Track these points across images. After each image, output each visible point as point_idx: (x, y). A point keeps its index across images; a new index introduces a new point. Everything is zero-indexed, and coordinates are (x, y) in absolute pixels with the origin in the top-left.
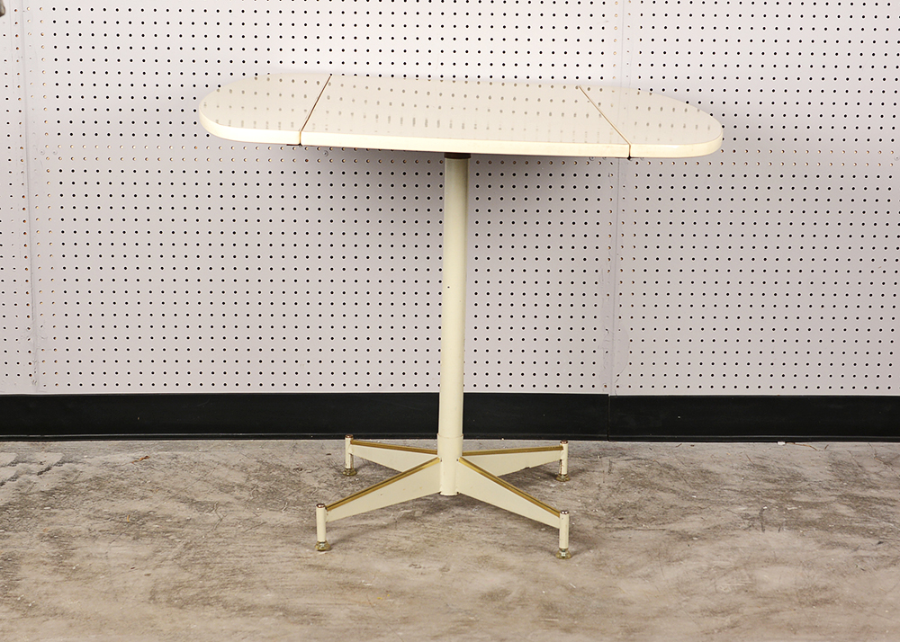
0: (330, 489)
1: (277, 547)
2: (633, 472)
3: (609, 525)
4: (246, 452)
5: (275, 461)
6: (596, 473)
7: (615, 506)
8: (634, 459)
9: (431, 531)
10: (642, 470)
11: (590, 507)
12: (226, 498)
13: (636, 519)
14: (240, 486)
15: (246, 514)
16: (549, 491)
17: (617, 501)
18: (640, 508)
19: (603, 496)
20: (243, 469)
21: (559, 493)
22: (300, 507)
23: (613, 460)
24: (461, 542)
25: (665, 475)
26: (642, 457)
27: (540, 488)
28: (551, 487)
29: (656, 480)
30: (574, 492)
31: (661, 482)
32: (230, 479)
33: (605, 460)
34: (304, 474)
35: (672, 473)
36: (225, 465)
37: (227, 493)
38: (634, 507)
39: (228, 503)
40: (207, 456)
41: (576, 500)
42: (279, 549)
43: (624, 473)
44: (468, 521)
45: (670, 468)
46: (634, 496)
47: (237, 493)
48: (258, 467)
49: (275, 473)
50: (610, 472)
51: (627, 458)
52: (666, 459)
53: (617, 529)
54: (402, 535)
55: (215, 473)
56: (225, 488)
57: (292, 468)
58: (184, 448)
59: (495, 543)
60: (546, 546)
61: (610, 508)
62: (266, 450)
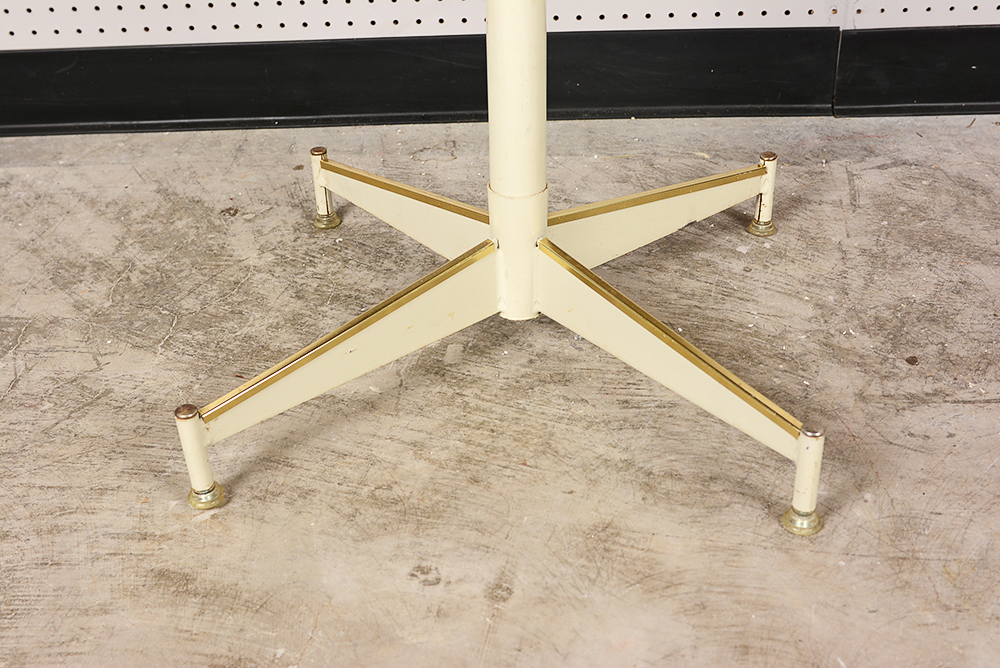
0: (278, 270)
1: (103, 491)
2: (902, 202)
3: (890, 386)
4: (145, 164)
5: (192, 190)
6: (827, 208)
7: (887, 314)
8: (895, 164)
9: (477, 418)
10: (917, 196)
11: (835, 320)
12: (57, 304)
13: (947, 361)
14: (99, 265)
15: (74, 363)
16: (738, 266)
17: (887, 297)
18: (945, 320)
19: (856, 282)
20: (123, 213)
21: (759, 274)
22: (199, 336)
23: (855, 168)
24: (545, 463)
25: (969, 209)
26: (908, 157)
27: (715, 257)
28: (739, 256)
29: (954, 224)
30: (792, 269)
31: (967, 232)
32: (87, 246)
33: (837, 168)
34: (238, 225)
35: (981, 200)
36: (93, 202)
37: (64, 287)
38: (933, 316)
39: (55, 321)
40: (69, 179)
41: (797, 295)
42: (108, 500)
43: (885, 205)
44: (564, 379)
45: (971, 186)
46: (921, 280)
47: (83, 291)
48: (154, 206)
49: (179, 224)
50: (854, 205)
51: (880, 161)
52: (957, 162)
53: (914, 400)
54: (409, 436)
55: (65, 228)
56: (64, 274)
57: (220, 207)
58: (32, 159)
59: (629, 464)
60: (754, 479)
61: (880, 324)
62: (186, 158)
